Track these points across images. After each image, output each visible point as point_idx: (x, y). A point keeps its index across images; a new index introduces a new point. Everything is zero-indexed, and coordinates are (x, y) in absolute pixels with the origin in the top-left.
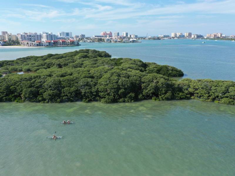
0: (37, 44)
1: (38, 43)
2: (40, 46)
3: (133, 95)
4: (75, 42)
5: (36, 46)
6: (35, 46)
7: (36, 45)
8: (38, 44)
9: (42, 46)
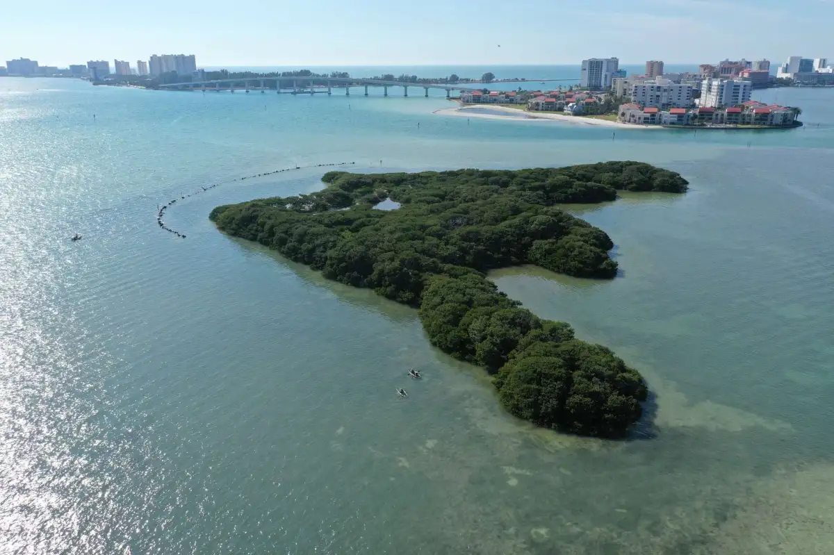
0: (645, 118)
1: (649, 115)
2: (654, 123)
3: (355, 274)
4: (773, 116)
5: (642, 124)
6: (639, 124)
7: (642, 120)
8: (648, 119)
9: (659, 123)
